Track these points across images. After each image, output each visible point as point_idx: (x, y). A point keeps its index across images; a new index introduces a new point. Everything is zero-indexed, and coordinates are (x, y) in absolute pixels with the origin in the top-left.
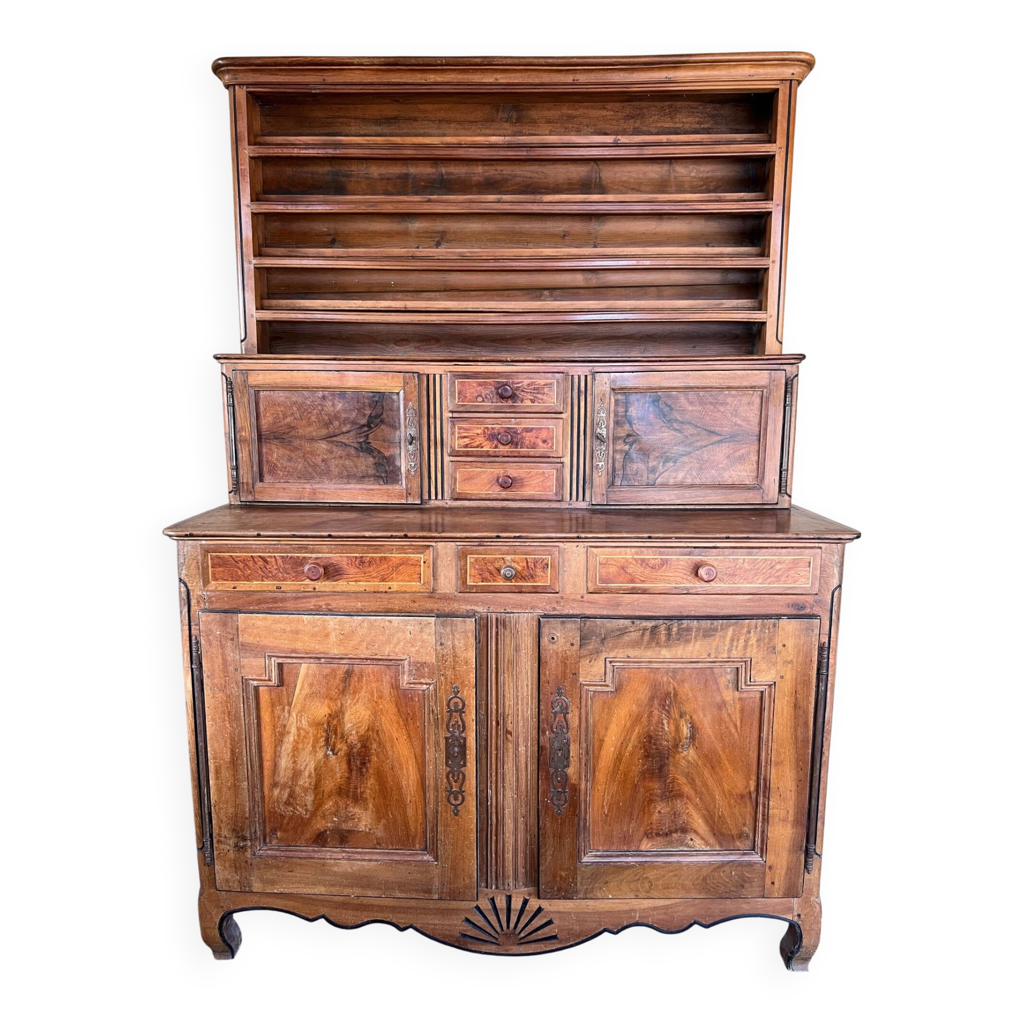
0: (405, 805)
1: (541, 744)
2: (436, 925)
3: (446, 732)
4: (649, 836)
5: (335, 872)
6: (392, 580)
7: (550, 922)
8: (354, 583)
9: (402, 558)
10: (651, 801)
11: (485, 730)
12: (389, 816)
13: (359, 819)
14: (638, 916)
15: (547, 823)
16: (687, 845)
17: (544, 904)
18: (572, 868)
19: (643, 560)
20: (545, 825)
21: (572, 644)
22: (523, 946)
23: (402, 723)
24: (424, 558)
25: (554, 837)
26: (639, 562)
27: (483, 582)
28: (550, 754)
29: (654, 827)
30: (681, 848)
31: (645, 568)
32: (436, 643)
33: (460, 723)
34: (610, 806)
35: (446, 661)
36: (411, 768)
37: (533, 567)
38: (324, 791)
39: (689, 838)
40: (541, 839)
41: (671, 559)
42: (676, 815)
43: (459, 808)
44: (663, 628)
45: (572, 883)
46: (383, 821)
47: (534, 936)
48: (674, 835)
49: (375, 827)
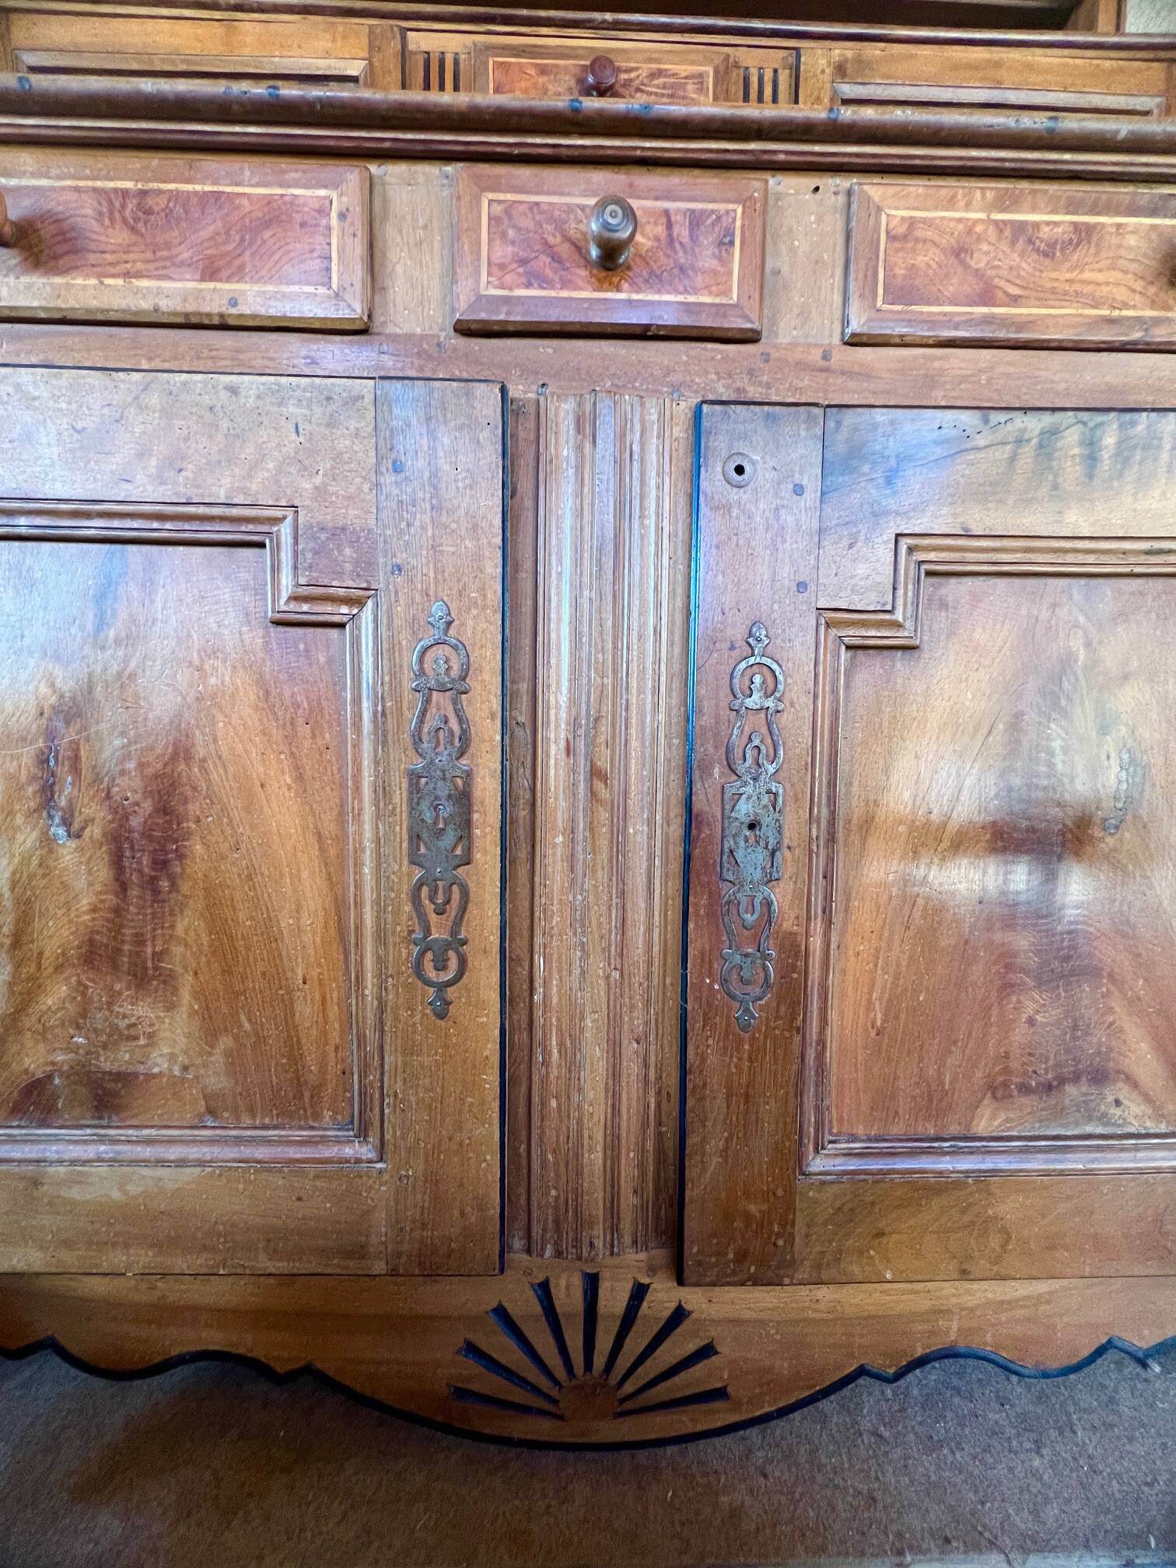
0: (290, 992)
1: (696, 808)
2: (380, 1363)
3: (411, 753)
4: (999, 1093)
5: (74, 1203)
6: (238, 274)
7: (707, 1351)
8: (120, 282)
9: (269, 200)
10: (1007, 988)
11: (528, 772)
12: (240, 1026)
13: (150, 1036)
14: (955, 1327)
15: (708, 1052)
16: (1104, 1119)
17: (693, 1298)
18: (780, 1193)
19: (1020, 228)
20: (703, 1060)
21: (799, 490)
22: (630, 1420)
23: (277, 734)
24: (340, 203)
25: (729, 1096)
26: (1008, 232)
27: (529, 285)
28: (723, 837)
29: (1015, 1065)
30: (1089, 1129)
31: (1022, 255)
32: (378, 464)
33: (454, 724)
34: (890, 1001)
35: (409, 525)
36: (305, 874)
37: (686, 240)
38: (41, 954)
39: (1110, 1098)
40: (690, 1103)
41: (1103, 225)
42: (1076, 1027)
43: (451, 993)
44: (1072, 437)
45: (778, 1235)
46: (225, 1042)
47: (662, 1392)
48: (1071, 1090)
49: (199, 1061)
